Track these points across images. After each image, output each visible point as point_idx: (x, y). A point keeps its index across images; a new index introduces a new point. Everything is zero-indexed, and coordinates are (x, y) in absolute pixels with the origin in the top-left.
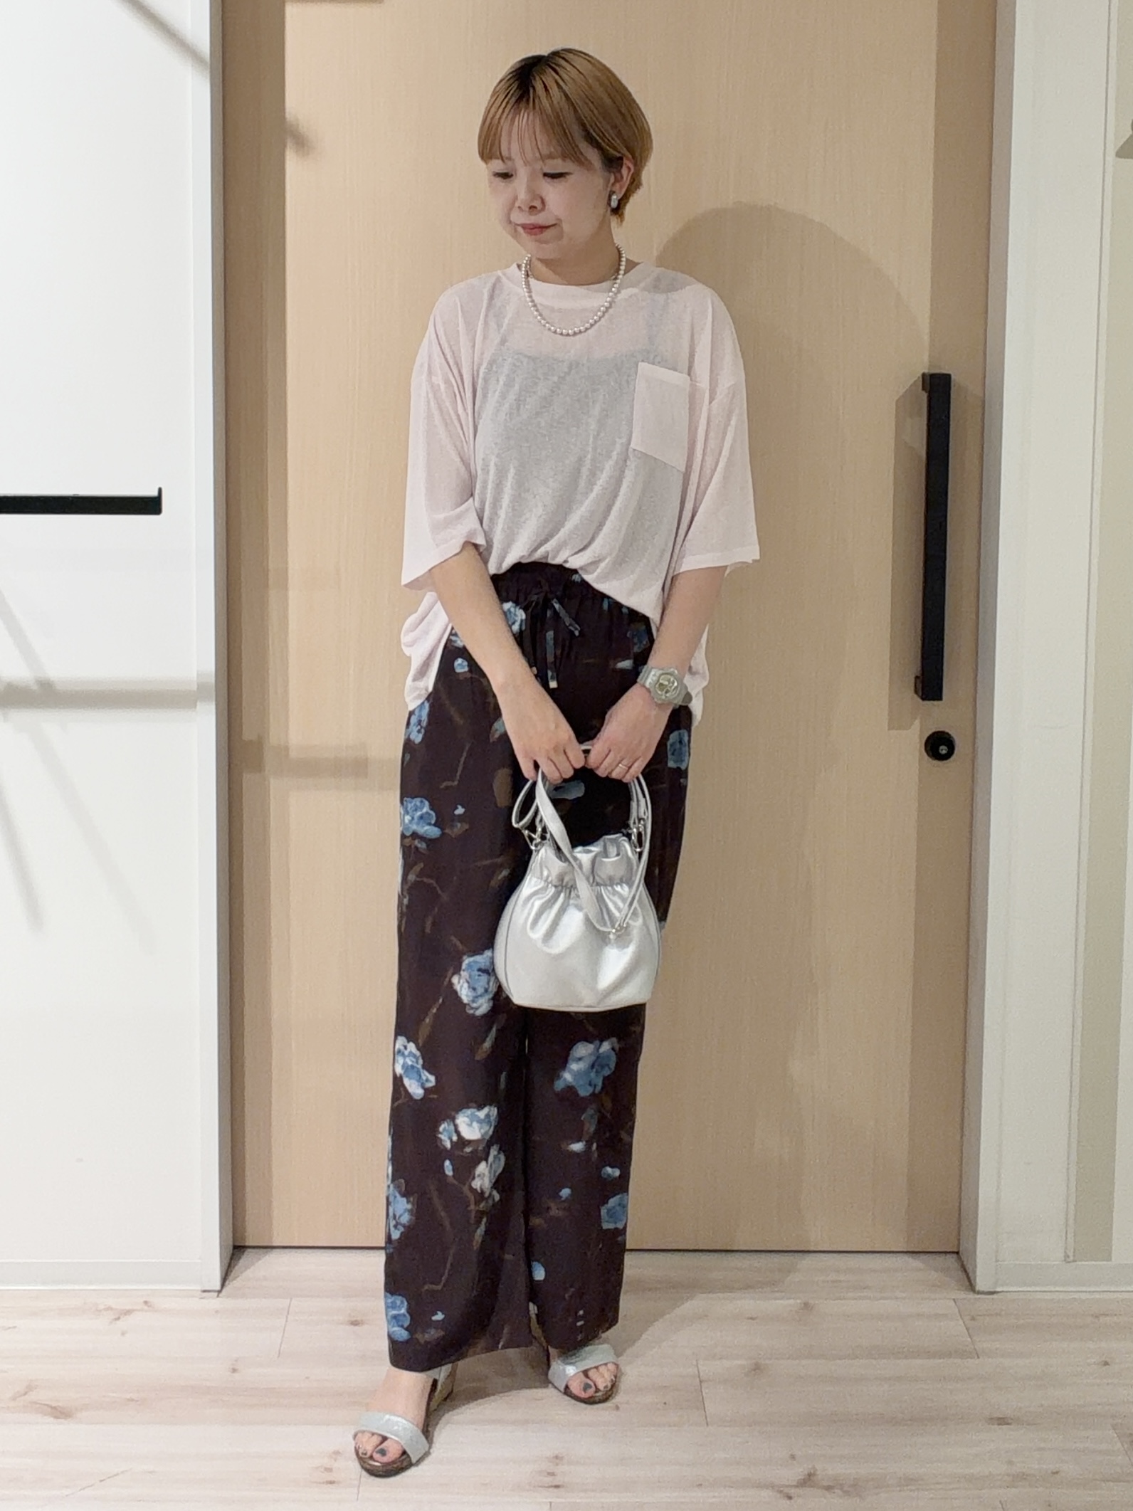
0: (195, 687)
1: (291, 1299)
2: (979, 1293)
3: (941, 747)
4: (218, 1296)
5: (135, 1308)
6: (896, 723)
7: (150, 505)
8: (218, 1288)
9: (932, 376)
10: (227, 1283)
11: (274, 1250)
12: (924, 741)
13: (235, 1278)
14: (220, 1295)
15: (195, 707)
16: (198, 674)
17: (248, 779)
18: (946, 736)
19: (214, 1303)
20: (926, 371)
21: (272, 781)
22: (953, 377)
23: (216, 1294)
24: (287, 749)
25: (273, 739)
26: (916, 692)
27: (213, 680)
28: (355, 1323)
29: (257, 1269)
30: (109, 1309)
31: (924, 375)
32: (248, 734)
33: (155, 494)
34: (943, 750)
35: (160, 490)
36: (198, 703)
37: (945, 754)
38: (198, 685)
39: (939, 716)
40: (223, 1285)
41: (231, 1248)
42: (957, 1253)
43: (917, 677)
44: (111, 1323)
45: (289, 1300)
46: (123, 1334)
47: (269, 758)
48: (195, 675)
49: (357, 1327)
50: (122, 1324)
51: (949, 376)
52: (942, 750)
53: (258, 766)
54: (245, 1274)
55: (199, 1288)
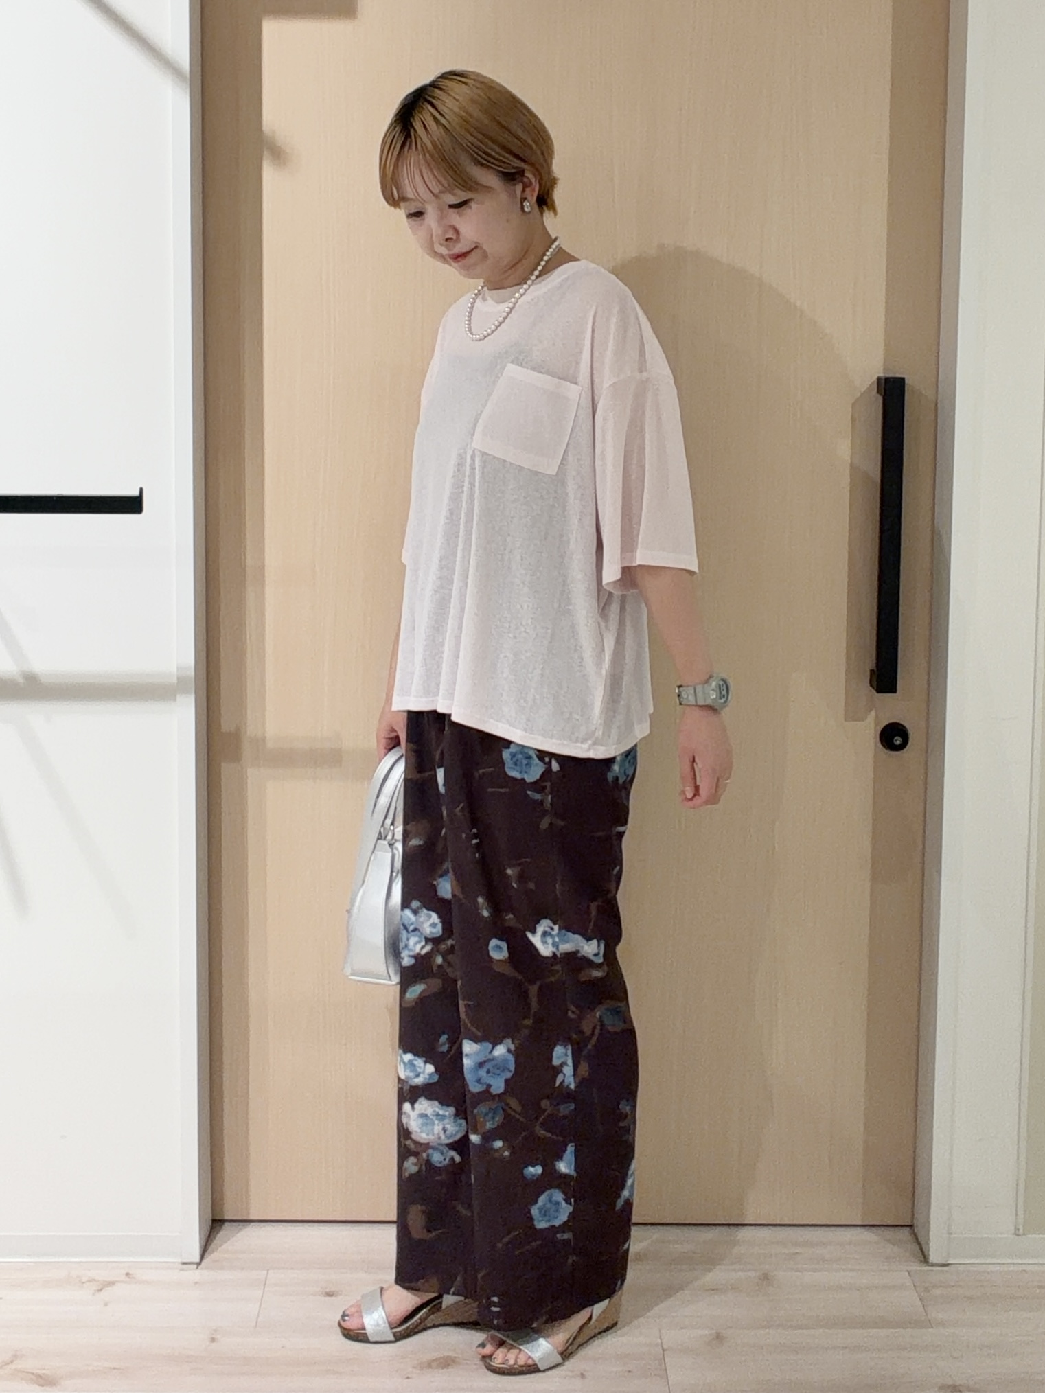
0: (175, 680)
1: (268, 1271)
2: (933, 1265)
3: (896, 738)
4: (197, 1268)
5: (117, 1279)
6: (852, 714)
7: (132, 505)
8: (198, 1260)
9: (887, 379)
10: (206, 1254)
11: (252, 1224)
12: (879, 730)
13: (213, 1252)
14: (200, 1267)
15: (175, 700)
16: (178, 668)
17: (227, 769)
18: (900, 727)
19: (193, 1274)
20: (881, 375)
21: (249, 770)
22: (906, 382)
23: (195, 1266)
24: (264, 739)
25: (251, 730)
26: (871, 685)
27: (192, 673)
28: (330, 1294)
29: (235, 1242)
30: (91, 1280)
31: (879, 379)
32: (227, 725)
33: (137, 493)
34: (898, 741)
35: (141, 490)
36: (178, 696)
37: (900, 745)
38: (178, 678)
39: (892, 708)
40: (202, 1257)
41: (211, 1222)
42: (911, 1226)
43: (872, 671)
44: (94, 1294)
45: (265, 1272)
46: (106, 1305)
47: (247, 750)
48: (175, 670)
49: (333, 1298)
50: (106, 1294)
51: (903, 379)
52: (896, 741)
53: (236, 756)
54: (224, 1246)
55: (180, 1261)
